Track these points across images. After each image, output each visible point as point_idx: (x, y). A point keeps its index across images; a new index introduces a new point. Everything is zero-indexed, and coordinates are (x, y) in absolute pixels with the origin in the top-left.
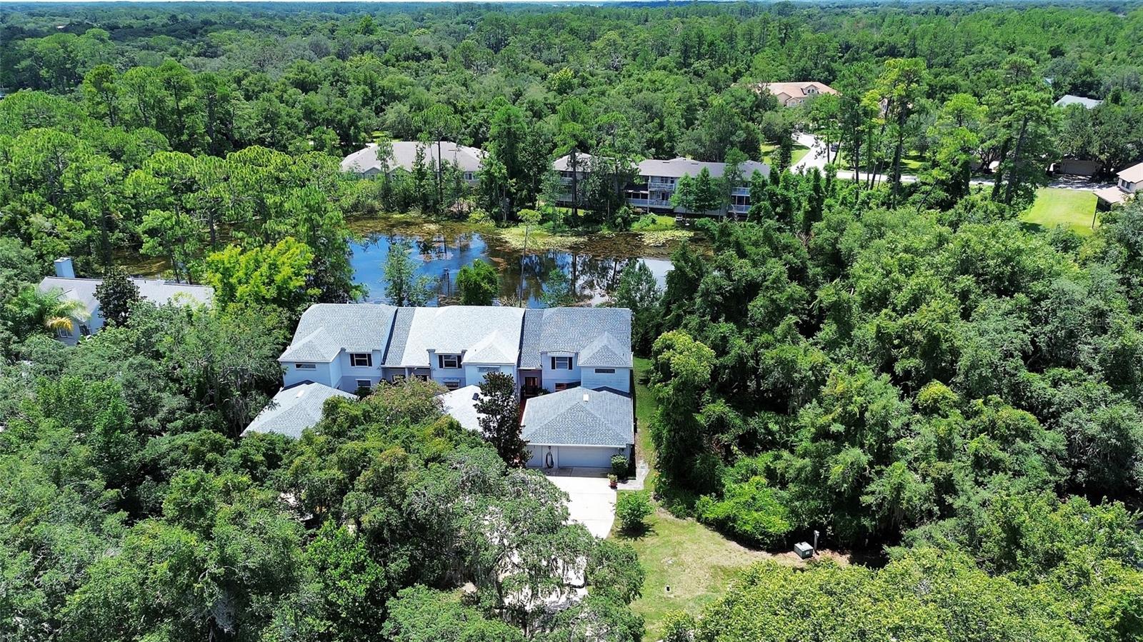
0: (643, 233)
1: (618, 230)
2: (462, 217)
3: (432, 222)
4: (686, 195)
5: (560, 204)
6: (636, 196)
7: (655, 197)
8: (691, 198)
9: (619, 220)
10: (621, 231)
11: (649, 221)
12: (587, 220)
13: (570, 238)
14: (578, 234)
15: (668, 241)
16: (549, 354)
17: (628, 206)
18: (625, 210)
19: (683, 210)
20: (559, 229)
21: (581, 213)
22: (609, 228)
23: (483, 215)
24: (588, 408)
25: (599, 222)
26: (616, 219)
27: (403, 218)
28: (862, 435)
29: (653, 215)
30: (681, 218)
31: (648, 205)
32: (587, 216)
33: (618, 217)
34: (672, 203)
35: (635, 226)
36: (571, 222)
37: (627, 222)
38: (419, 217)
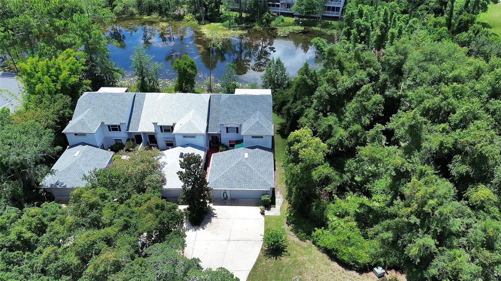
0: (277, 28)
1: (264, 26)
2: (180, 18)
3: (164, 21)
4: (300, 6)
5: (233, 10)
6: (273, 6)
7: (283, 6)
8: (303, 7)
9: (264, 20)
10: (265, 27)
11: (280, 20)
12: (247, 20)
13: (238, 31)
14: (243, 29)
15: (290, 33)
16: (225, 126)
17: (269, 12)
18: (268, 15)
19: (298, 14)
20: (232, 26)
21: (244, 15)
22: (259, 25)
23: (191, 17)
24: (247, 163)
25: (253, 21)
26: (263, 20)
27: (149, 19)
28: (429, 221)
29: (282, 17)
30: (297, 18)
31: (279, 11)
32: (247, 17)
33: (264, 19)
34: (293, 10)
35: (273, 23)
36: (239, 21)
37: (269, 21)
38: (157, 18)
